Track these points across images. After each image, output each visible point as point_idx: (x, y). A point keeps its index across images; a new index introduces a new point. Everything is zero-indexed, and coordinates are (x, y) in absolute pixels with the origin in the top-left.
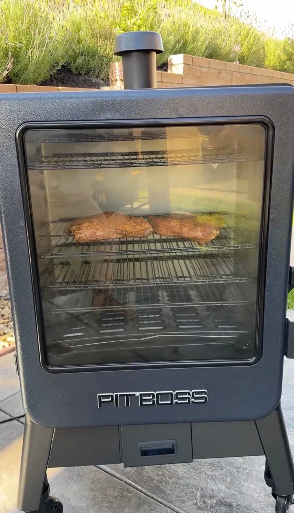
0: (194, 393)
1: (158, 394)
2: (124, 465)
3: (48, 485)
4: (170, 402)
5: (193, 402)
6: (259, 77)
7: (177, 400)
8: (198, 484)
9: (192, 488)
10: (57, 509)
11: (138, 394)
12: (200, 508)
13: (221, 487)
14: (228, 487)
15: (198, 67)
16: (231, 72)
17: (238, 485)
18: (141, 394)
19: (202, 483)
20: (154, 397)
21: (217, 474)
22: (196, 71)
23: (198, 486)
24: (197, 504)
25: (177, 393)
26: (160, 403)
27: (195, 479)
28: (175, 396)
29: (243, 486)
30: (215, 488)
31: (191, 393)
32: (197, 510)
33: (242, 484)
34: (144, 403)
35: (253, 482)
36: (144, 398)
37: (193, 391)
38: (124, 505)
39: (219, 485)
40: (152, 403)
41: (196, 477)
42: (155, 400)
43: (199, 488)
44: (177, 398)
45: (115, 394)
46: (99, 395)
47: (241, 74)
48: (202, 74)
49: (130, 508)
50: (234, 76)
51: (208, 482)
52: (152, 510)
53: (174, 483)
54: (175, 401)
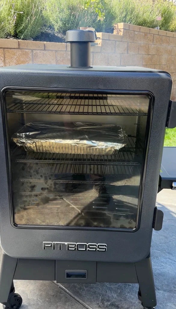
0: (99, 245)
1: (78, 245)
2: (57, 282)
3: (14, 288)
4: (84, 249)
5: (98, 250)
6: (171, 38)
7: (89, 249)
8: (101, 292)
9: (97, 294)
10: (19, 301)
11: (66, 243)
12: (100, 307)
13: (113, 295)
14: (118, 296)
15: (132, 31)
16: (153, 35)
17: (124, 295)
18: (68, 244)
19: (103, 292)
20: (75, 246)
21: (113, 287)
22: (131, 33)
23: (101, 293)
24: (98, 304)
25: (89, 245)
26: (79, 249)
27: (100, 289)
28: (87, 246)
29: (127, 296)
30: (110, 296)
31: (97, 245)
32: (98, 307)
33: (126, 294)
34: (70, 249)
35: (133, 293)
36: (70, 246)
37: (98, 244)
38: (57, 301)
39: (113, 294)
40: (74, 249)
41: (100, 288)
42: (76, 247)
43: (101, 294)
44: (89, 247)
45: (53, 242)
46: (44, 242)
47: (159, 36)
48: (134, 35)
49: (60, 302)
50: (155, 37)
51: (107, 292)
52: (72, 305)
53: (87, 290)
54: (88, 249)
